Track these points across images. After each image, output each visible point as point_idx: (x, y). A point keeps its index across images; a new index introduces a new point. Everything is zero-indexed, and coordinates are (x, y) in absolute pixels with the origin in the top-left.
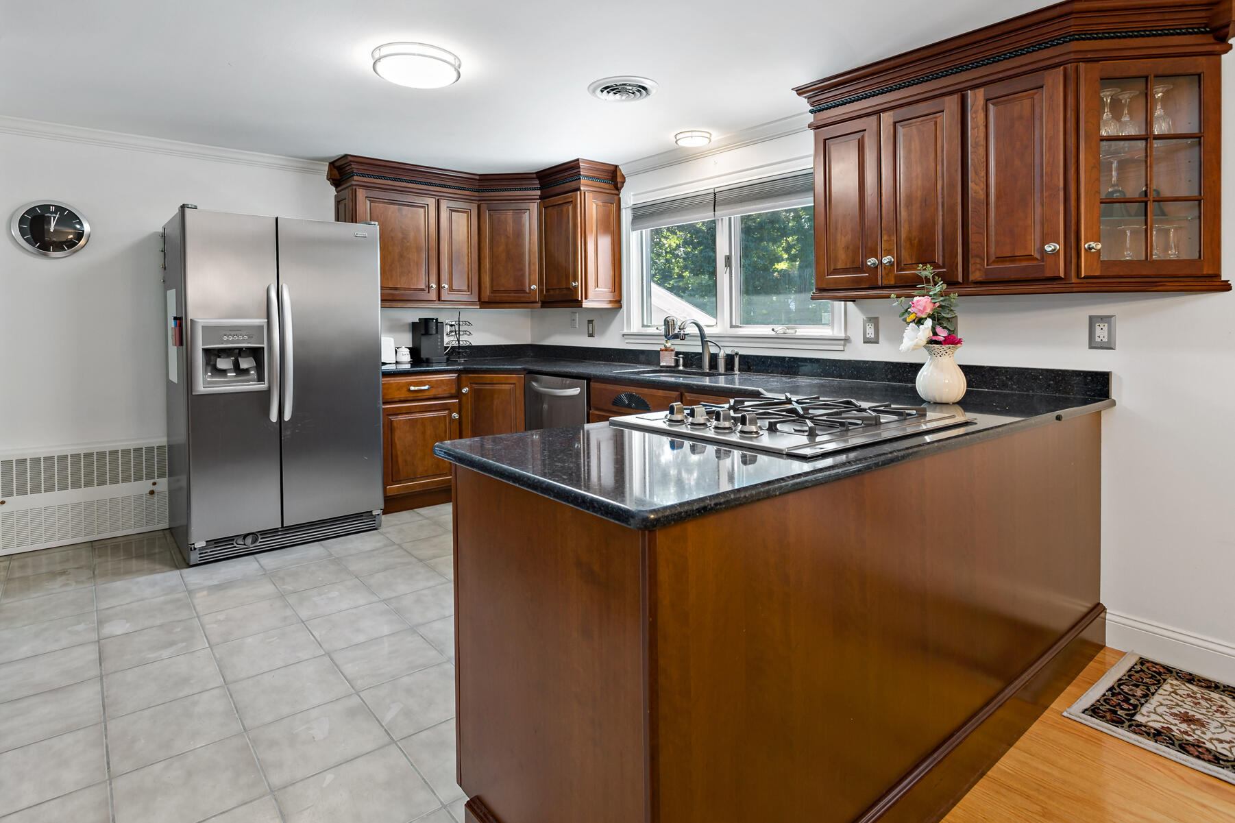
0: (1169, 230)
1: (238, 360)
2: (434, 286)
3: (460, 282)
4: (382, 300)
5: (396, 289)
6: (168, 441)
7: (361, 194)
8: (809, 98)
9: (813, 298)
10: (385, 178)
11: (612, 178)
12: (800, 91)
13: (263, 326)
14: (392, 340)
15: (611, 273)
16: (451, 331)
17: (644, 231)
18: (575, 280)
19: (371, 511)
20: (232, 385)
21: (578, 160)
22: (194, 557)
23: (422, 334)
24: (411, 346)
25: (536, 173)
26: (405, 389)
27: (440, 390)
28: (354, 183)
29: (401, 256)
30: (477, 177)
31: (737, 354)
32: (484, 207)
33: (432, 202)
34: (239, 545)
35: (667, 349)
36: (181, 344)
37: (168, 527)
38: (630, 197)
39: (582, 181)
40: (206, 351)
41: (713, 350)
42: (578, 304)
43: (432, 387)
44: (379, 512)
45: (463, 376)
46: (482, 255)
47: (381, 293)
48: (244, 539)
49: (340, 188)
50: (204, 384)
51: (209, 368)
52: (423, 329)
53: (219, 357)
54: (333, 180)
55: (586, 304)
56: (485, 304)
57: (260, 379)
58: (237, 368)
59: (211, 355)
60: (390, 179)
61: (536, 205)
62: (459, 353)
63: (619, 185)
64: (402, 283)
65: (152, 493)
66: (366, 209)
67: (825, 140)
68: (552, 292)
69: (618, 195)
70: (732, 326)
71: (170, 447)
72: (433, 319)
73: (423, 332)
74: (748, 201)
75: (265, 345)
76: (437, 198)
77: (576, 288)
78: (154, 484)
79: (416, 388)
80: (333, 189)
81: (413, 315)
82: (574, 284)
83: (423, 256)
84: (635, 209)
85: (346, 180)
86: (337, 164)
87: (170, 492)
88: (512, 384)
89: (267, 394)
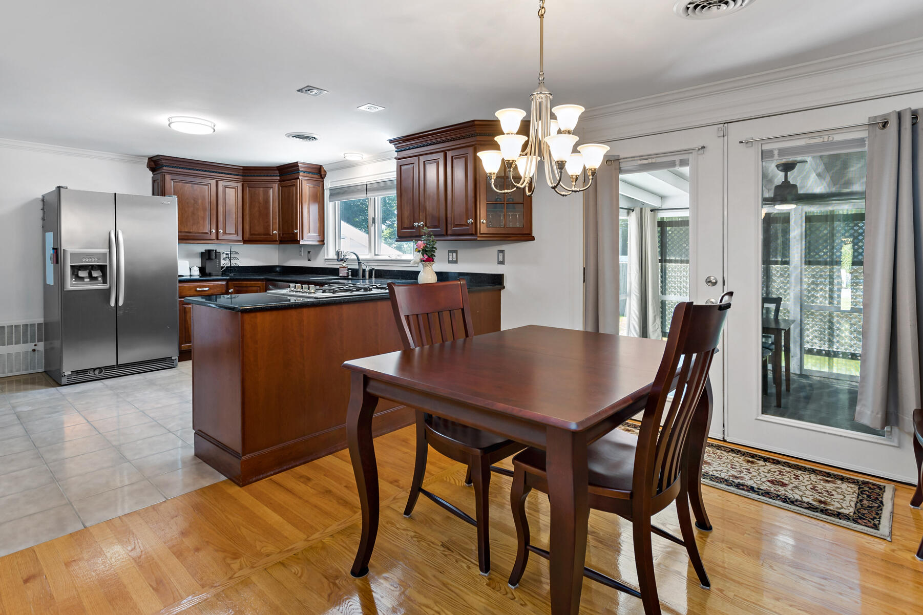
0: (516, 215)
1: (91, 273)
2: (214, 231)
3: (231, 229)
4: (179, 239)
5: (190, 232)
6: (44, 321)
7: (168, 177)
8: (395, 145)
9: (397, 241)
10: (183, 168)
11: (318, 172)
12: (391, 142)
13: (106, 254)
14: (188, 262)
15: (318, 225)
16: (226, 258)
17: (337, 202)
18: (296, 229)
19: (171, 357)
20: (87, 286)
21: (297, 162)
22: (64, 380)
23: (207, 259)
24: (200, 266)
25: (277, 167)
26: (194, 290)
27: (215, 290)
28: (163, 171)
29: (193, 213)
30: (242, 168)
31: (373, 269)
32: (245, 185)
33: (213, 182)
34: (91, 374)
35: (344, 267)
36: (57, 262)
37: (44, 371)
38: (328, 184)
39: (301, 174)
40: (72, 267)
41: (364, 267)
42: (298, 242)
43: (210, 289)
44: (177, 358)
45: (230, 283)
46: (245, 214)
47: (179, 235)
48: (94, 371)
49: (155, 173)
50: (71, 284)
51: (74, 277)
52: (207, 256)
53: (80, 270)
54: (151, 168)
55: (302, 242)
56: (246, 241)
57: (105, 282)
58: (90, 276)
59: (75, 269)
60: (187, 169)
61: (277, 185)
62: (231, 270)
63: (323, 176)
64: (194, 229)
65: (34, 350)
66: (171, 187)
67: (401, 166)
68: (285, 235)
69: (323, 181)
70: (375, 255)
71: (46, 324)
72: (213, 250)
73: (207, 258)
74: (381, 190)
75: (108, 264)
76: (216, 180)
77: (297, 233)
78: (35, 345)
79: (201, 289)
80: (151, 173)
81: (202, 248)
82: (295, 231)
83: (208, 213)
84: (331, 190)
85: (158, 169)
86: (154, 159)
87: (46, 351)
88: (258, 287)
89: (109, 290)
